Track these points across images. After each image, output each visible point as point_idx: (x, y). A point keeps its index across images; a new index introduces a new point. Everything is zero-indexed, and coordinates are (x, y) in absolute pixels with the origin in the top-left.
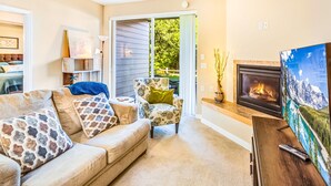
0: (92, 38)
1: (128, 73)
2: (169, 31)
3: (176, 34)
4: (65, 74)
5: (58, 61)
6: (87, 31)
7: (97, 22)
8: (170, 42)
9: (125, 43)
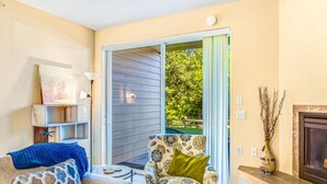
0: (78, 76)
1: (130, 125)
2: (188, 69)
3: (197, 72)
4: (36, 129)
5: (25, 108)
6: (69, 67)
7: (85, 53)
8: (190, 83)
9: (125, 82)
